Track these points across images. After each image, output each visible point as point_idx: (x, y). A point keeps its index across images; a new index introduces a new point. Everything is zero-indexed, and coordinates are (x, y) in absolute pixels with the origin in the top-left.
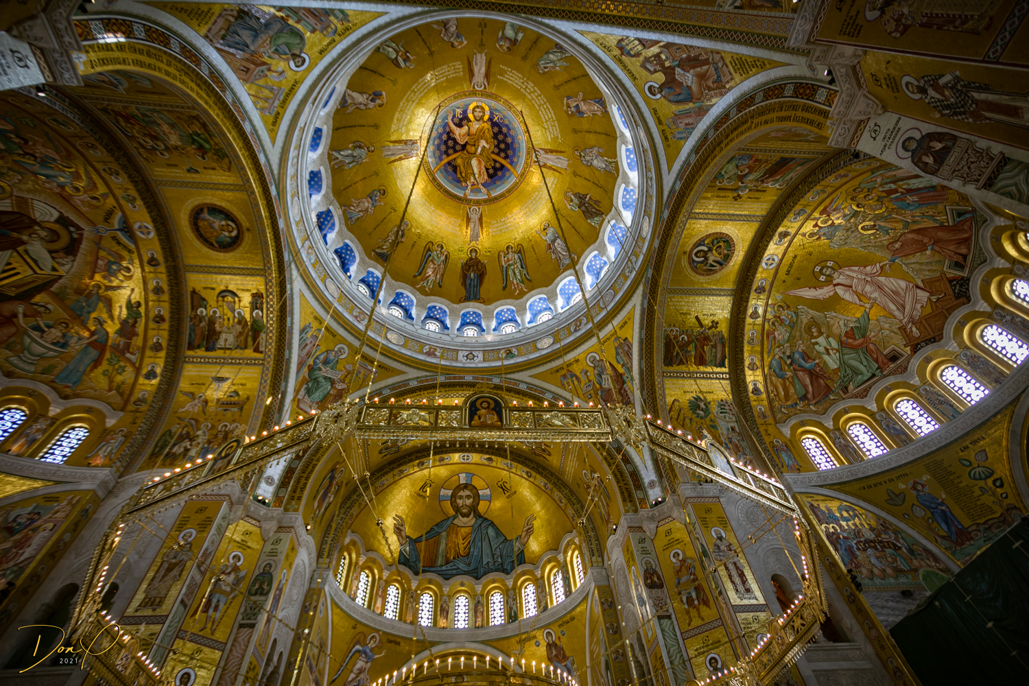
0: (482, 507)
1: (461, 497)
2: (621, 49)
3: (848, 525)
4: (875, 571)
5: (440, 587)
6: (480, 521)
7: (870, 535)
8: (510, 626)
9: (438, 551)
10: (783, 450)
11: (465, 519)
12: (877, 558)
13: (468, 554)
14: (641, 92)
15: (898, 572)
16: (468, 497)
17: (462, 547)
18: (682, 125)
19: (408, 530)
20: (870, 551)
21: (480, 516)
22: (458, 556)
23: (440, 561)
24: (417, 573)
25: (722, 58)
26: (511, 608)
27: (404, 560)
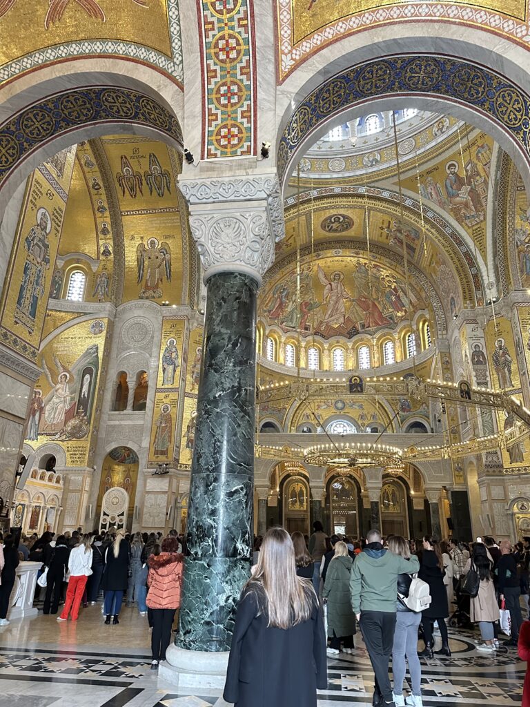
2: (483, 147)
14: (450, 158)
18: (429, 190)
25: (482, 221)
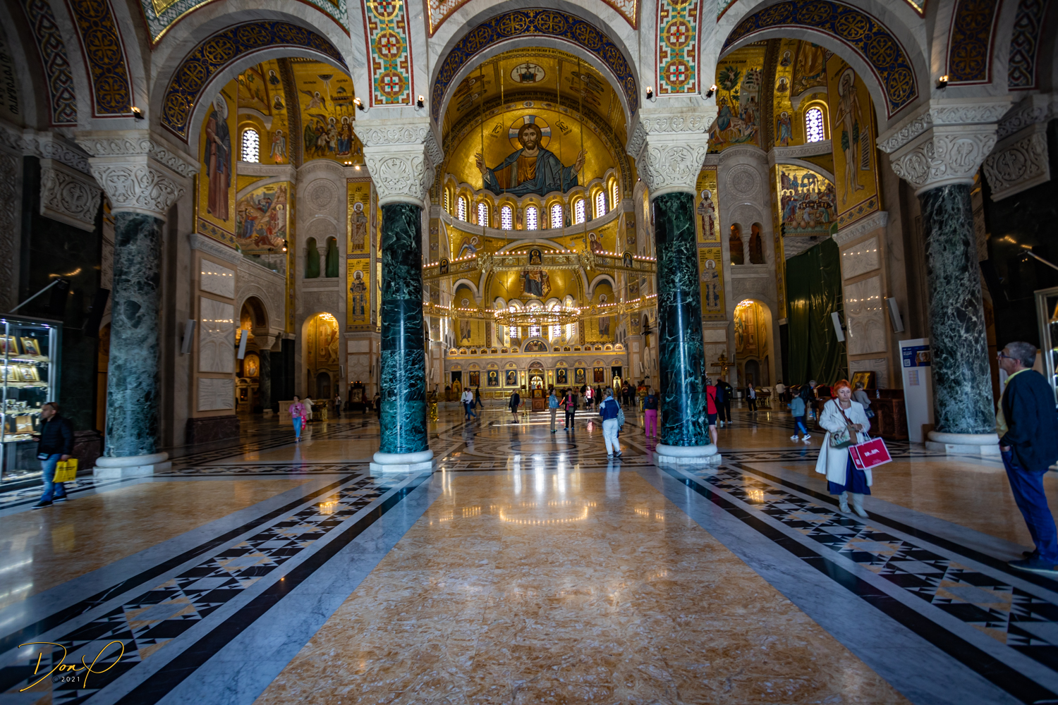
0: (543, 143)
1: (526, 135)
3: (803, 190)
4: (803, 223)
5: (515, 203)
6: (542, 152)
7: (814, 197)
8: (566, 229)
9: (511, 177)
10: (785, 123)
11: (531, 151)
12: (809, 214)
13: (534, 178)
15: (819, 223)
16: (532, 134)
17: (529, 172)
19: (488, 164)
20: (807, 209)
21: (543, 149)
22: (526, 180)
23: (513, 184)
24: (497, 194)
26: (567, 217)
27: (487, 186)
